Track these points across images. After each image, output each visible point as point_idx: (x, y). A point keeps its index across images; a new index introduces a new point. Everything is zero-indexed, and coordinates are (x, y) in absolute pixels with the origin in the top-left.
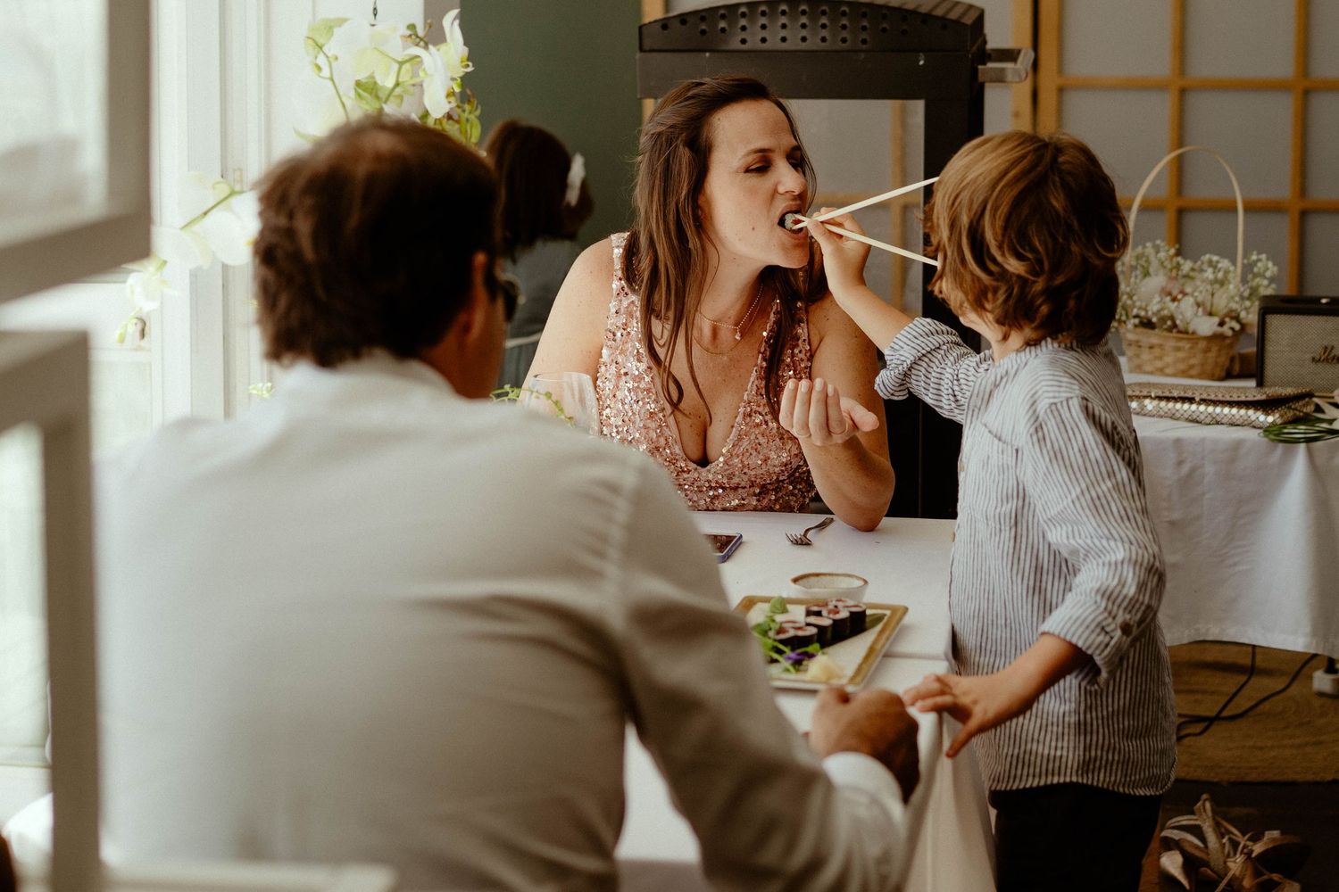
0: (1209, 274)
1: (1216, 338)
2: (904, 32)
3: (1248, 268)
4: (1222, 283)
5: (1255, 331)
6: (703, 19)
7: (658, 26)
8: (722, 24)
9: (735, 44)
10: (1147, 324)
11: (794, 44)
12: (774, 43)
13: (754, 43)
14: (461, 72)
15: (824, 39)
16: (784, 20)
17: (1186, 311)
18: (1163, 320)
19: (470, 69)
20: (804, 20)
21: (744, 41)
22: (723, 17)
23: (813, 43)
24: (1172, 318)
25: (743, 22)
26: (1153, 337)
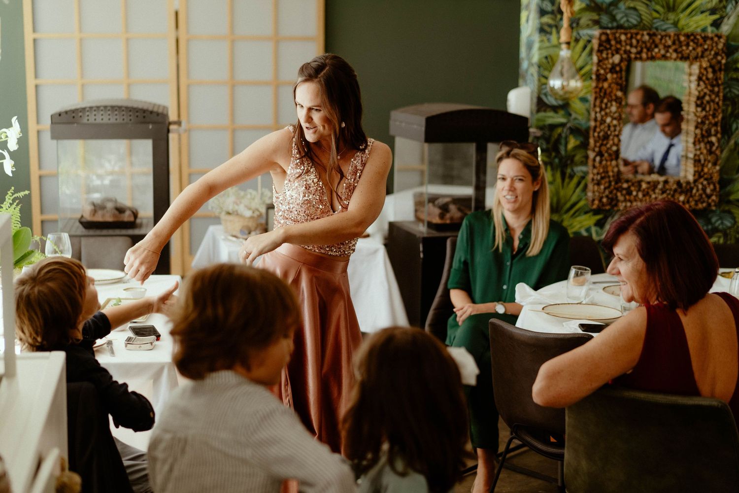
0: (249, 196)
1: (252, 217)
2: (144, 117)
3: (262, 194)
4: (253, 199)
5: (264, 215)
6: (73, 112)
7: (58, 115)
8: (80, 114)
9: (85, 121)
10: (229, 213)
11: (106, 121)
12: (99, 121)
13: (92, 120)
14: (19, 137)
15: (116, 119)
16: (102, 113)
17: (242, 209)
18: (234, 212)
19: (21, 135)
20: (109, 112)
21: (88, 120)
22: (81, 112)
23: (113, 121)
24: (237, 211)
25: (87, 113)
26: (231, 218)
